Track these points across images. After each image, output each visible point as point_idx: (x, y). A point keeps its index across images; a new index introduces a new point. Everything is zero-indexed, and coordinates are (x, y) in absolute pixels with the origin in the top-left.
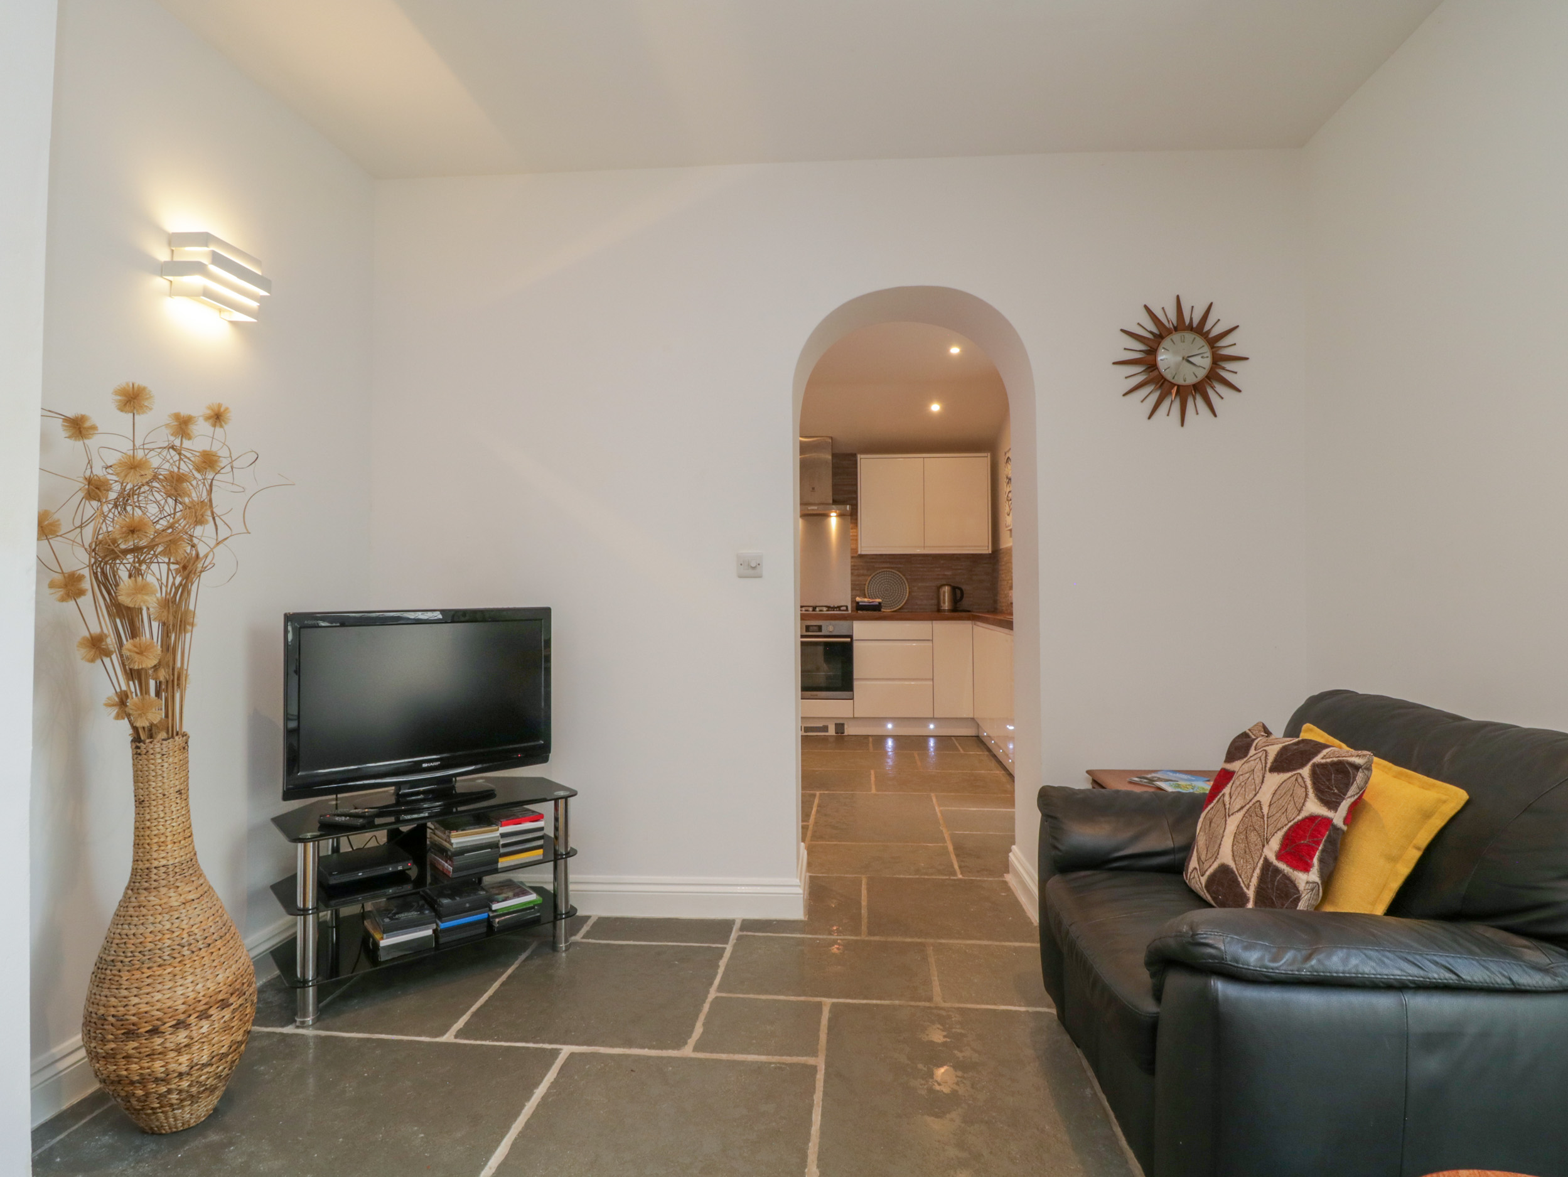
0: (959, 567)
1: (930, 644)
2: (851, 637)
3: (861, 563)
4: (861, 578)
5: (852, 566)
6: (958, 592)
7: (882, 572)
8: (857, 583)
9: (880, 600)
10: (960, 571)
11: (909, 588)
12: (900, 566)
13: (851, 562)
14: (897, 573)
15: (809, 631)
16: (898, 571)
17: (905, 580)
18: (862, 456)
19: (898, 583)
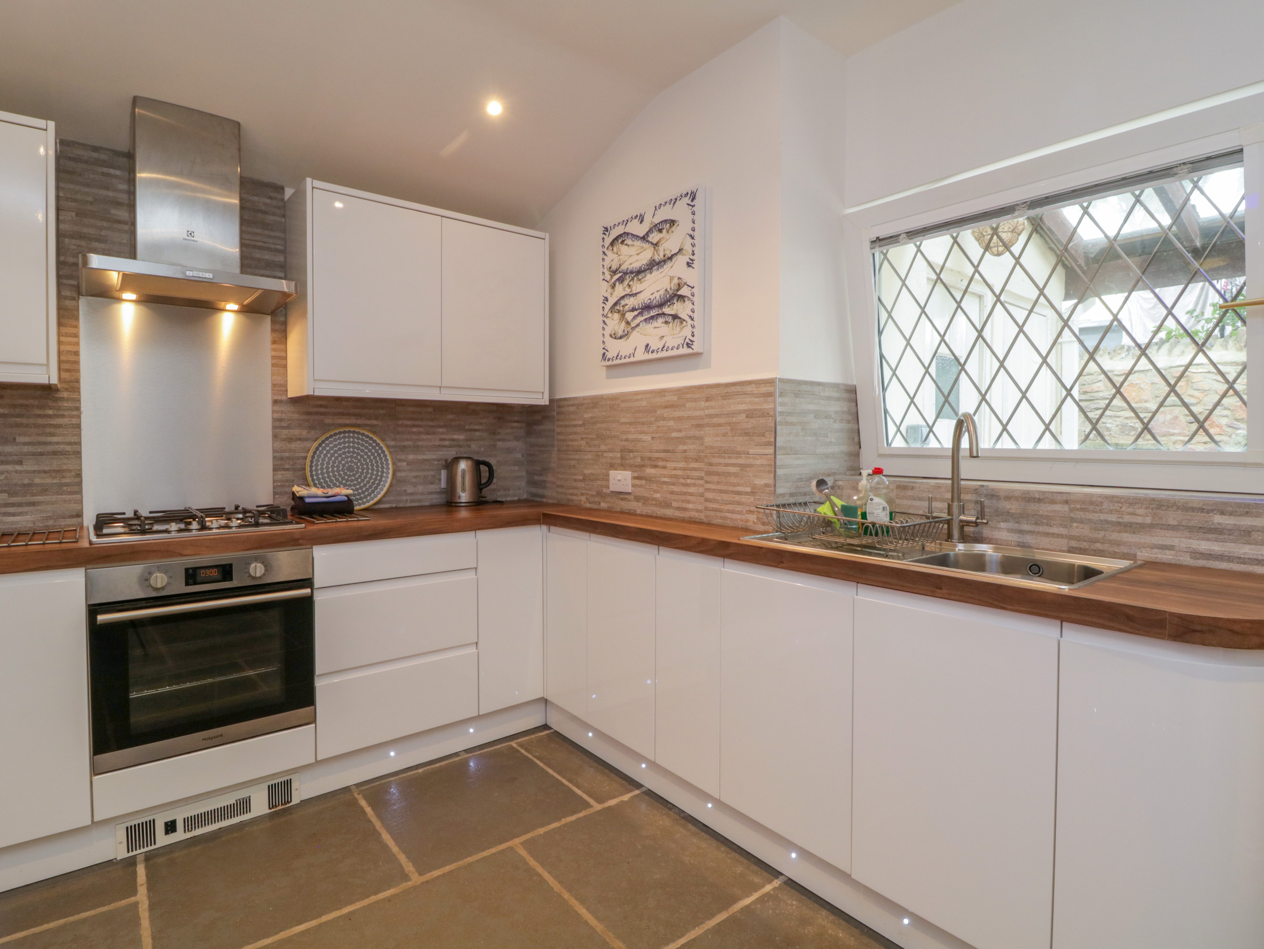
0: (477, 427)
1: (471, 575)
2: (307, 582)
3: (296, 416)
4: (294, 445)
5: (274, 420)
6: (483, 468)
7: (340, 433)
8: (287, 454)
9: (350, 492)
10: (477, 434)
11: (394, 464)
12: (374, 422)
13: (273, 412)
14: (371, 435)
15: (195, 583)
16: (370, 431)
17: (384, 449)
18: (317, 183)
19: (373, 454)
